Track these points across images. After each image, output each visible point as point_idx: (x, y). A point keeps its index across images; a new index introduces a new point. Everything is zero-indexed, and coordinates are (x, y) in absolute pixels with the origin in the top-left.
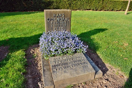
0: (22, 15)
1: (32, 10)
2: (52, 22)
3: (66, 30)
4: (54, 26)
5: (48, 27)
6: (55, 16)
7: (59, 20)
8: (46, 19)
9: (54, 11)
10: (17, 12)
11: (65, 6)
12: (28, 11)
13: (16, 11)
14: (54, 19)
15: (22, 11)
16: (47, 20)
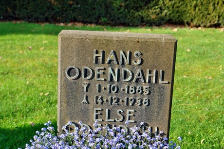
0: (29, 36)
1: (74, 20)
2: (87, 82)
3: (146, 125)
4: (92, 100)
5: (68, 103)
6: (101, 58)
7: (115, 79)
8: (63, 70)
9: (96, 40)
10: (18, 22)
11: (207, 9)
12: (59, 22)
13: (17, 19)
14: (97, 73)
15: (37, 21)
16: (63, 75)
